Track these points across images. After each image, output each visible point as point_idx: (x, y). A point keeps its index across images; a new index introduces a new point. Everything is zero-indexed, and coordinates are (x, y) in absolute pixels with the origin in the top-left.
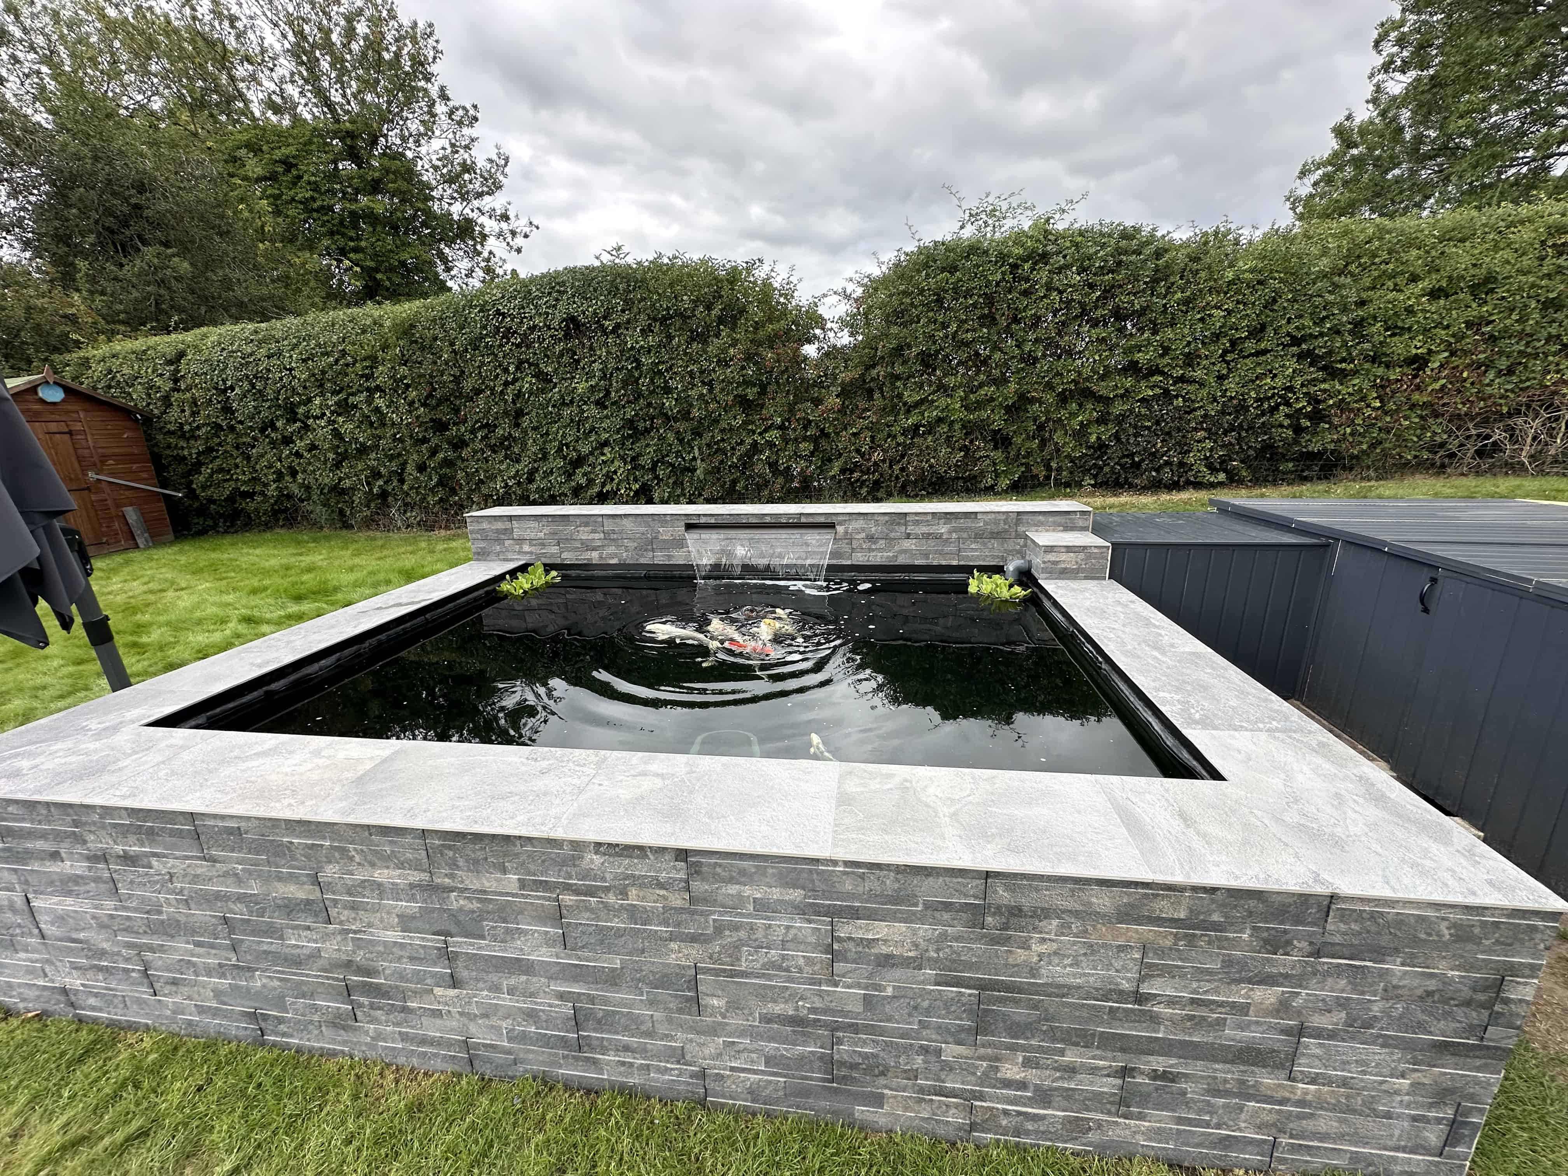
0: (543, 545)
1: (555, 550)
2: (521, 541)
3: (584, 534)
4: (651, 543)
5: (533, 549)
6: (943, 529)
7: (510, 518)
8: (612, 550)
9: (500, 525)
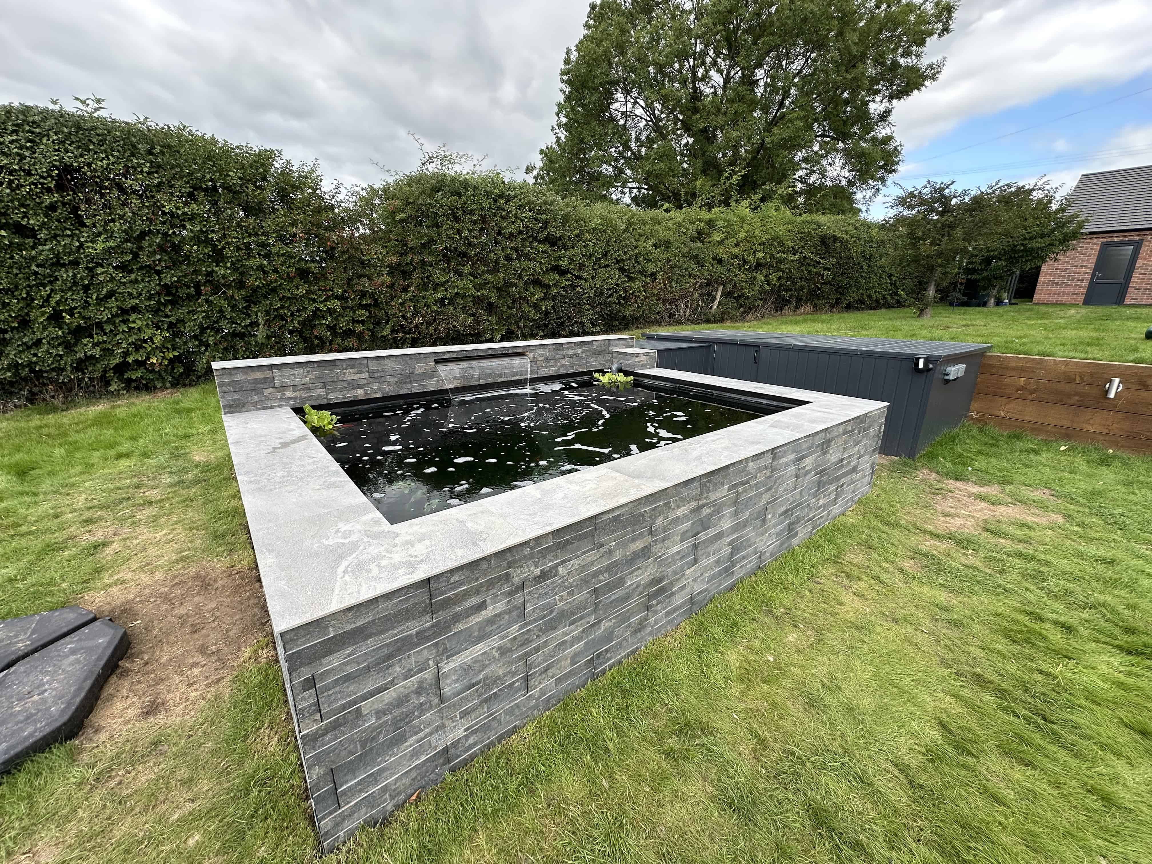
0: (309, 389)
1: (321, 392)
2: (283, 388)
3: (350, 375)
4: (408, 377)
5: (297, 394)
6: (579, 351)
7: (271, 367)
8: (376, 385)
9: (259, 375)
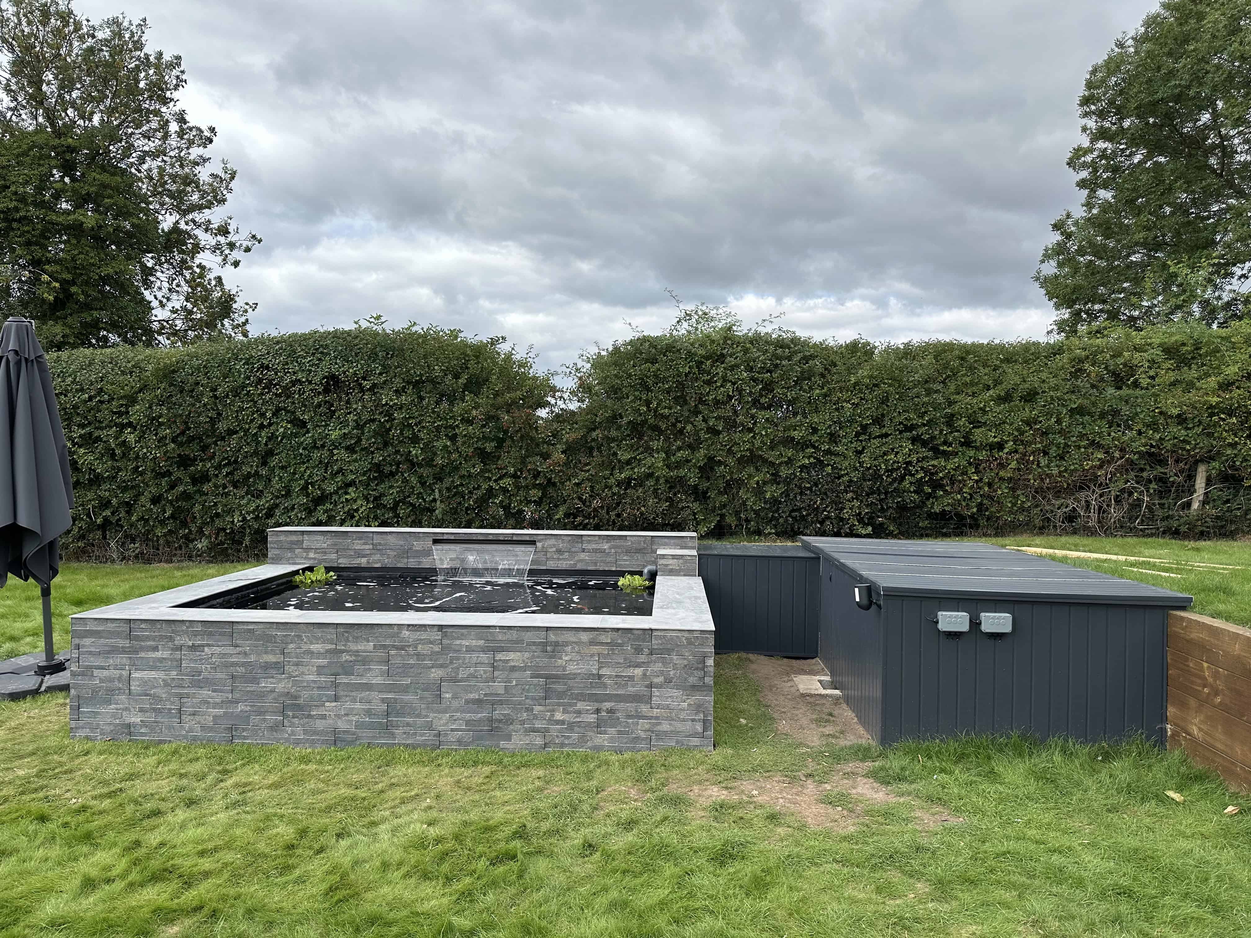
0: (325, 553)
1: (334, 556)
2: (308, 549)
3: (358, 545)
4: (406, 553)
5: (317, 556)
6: (606, 546)
7: (303, 532)
8: (377, 557)
9: (294, 538)
